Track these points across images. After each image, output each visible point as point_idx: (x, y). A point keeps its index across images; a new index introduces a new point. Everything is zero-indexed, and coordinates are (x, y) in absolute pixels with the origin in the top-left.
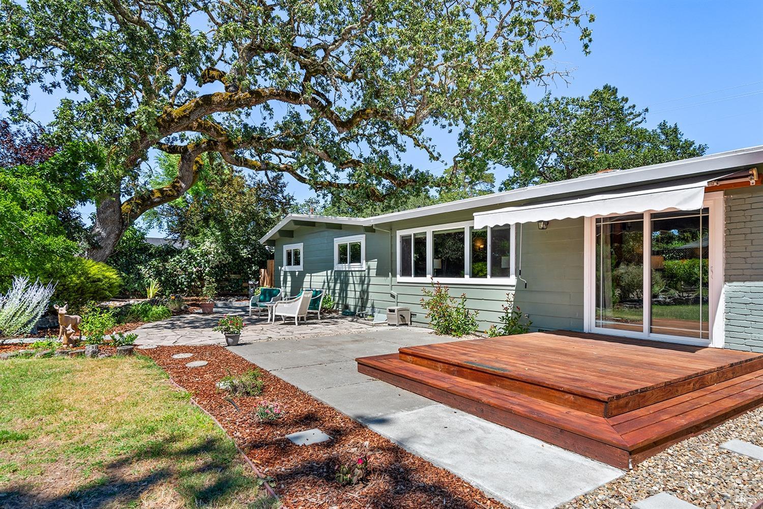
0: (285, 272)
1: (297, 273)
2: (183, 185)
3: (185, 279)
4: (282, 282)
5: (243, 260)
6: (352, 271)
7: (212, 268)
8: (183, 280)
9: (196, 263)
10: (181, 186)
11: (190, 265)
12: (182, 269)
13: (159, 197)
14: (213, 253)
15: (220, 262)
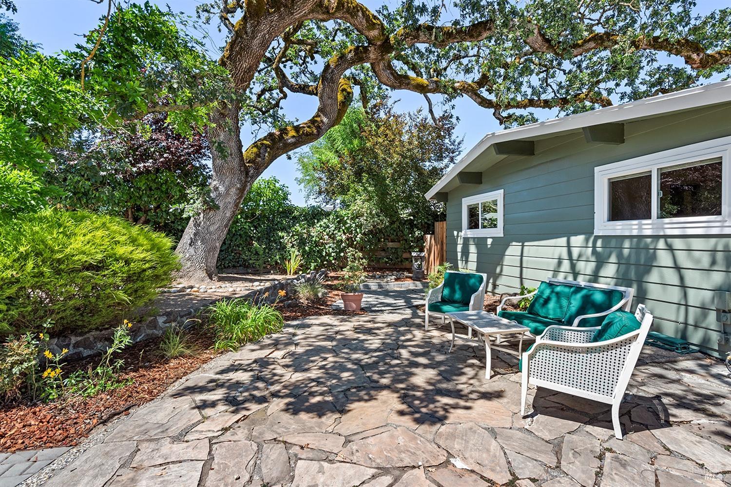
0: (466, 240)
1: (489, 241)
2: (325, 120)
3: (333, 249)
4: (459, 255)
5: (403, 223)
6: (666, 237)
7: (364, 234)
8: (331, 249)
9: (346, 228)
10: (322, 121)
11: (339, 231)
12: (330, 237)
13: (293, 137)
14: (365, 215)
15: (374, 226)
